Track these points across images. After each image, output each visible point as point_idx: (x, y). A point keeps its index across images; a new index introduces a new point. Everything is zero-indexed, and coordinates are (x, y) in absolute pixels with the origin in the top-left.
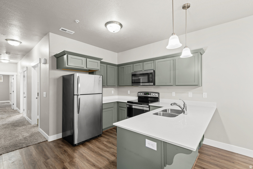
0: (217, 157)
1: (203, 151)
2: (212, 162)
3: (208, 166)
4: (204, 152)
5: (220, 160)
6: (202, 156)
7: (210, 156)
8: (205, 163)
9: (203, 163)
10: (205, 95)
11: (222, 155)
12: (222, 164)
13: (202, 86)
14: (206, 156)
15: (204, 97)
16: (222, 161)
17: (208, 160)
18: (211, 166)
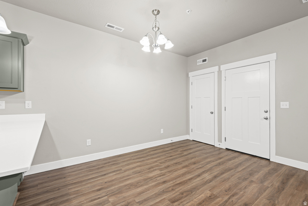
0: (46, 182)
1: (25, 186)
2: (40, 191)
3: (34, 200)
4: (28, 185)
5: (50, 184)
6: (24, 193)
7: (37, 186)
8: (30, 200)
9: (27, 201)
10: (29, 104)
11: (52, 177)
12: (53, 186)
13: (24, 91)
14: (31, 189)
15: (27, 107)
16: (53, 183)
17: (34, 193)
18: (39, 197)
